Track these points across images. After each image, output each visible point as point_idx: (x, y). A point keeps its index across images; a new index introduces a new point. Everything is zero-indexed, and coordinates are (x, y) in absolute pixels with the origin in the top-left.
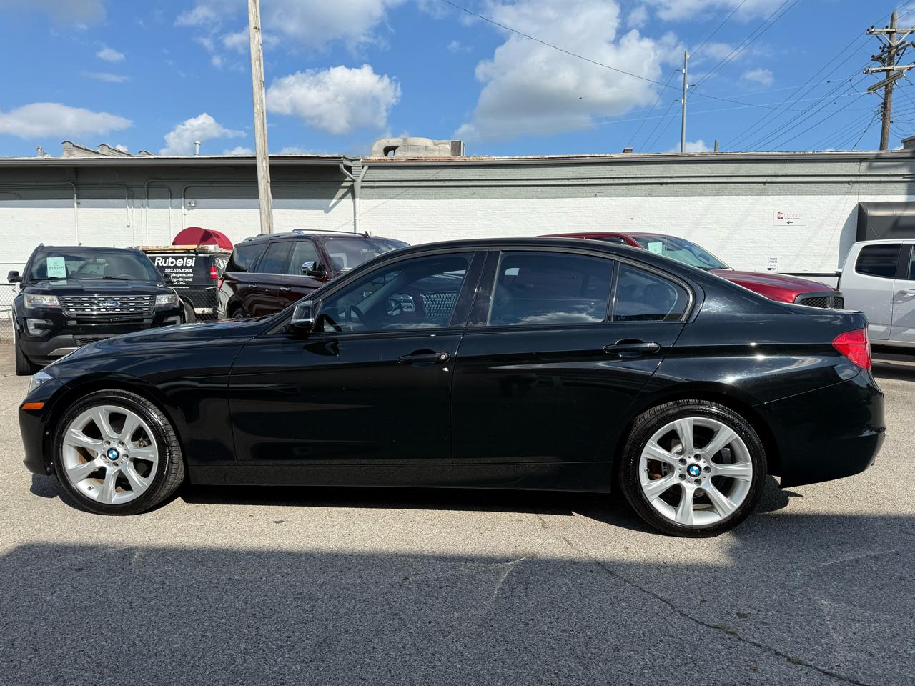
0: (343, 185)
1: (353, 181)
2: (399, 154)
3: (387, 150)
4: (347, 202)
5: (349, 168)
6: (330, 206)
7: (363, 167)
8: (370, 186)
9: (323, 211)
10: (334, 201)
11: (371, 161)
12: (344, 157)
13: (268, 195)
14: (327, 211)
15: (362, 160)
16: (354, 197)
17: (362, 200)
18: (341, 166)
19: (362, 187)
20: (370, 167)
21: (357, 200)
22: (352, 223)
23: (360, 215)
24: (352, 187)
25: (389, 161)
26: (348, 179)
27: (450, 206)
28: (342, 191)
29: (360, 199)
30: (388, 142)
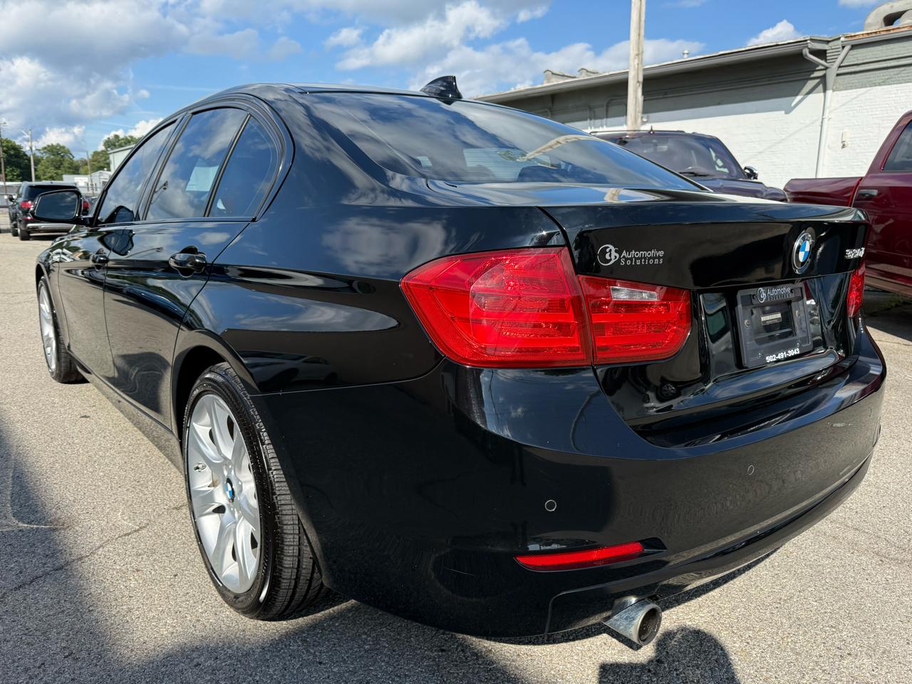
0: (812, 76)
1: (826, 68)
2: (904, 22)
3: (890, 20)
4: (817, 97)
5: (822, 54)
6: (793, 105)
7: (843, 47)
8: (851, 72)
9: (783, 112)
10: (799, 98)
11: (857, 38)
12: (811, 40)
14: (788, 110)
15: (842, 39)
16: (825, 90)
17: (836, 92)
18: (806, 51)
19: (838, 75)
20: (854, 47)
21: (829, 92)
22: (819, 123)
23: (830, 112)
24: (824, 77)
25: (883, 33)
26: (821, 67)
28: (811, 84)
29: (834, 90)
30: (892, 7)
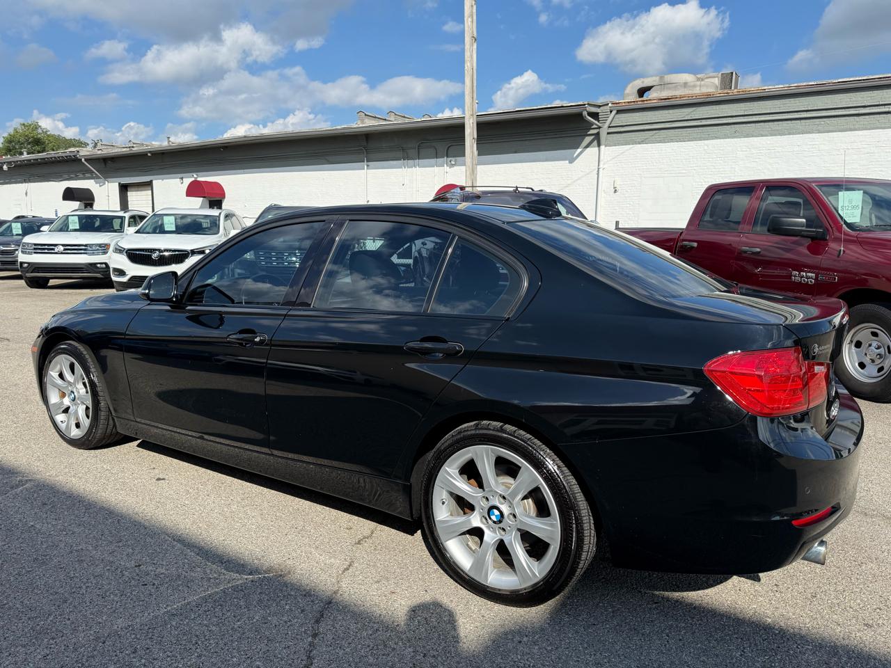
0: (589, 133)
1: (600, 128)
2: (652, 95)
3: (642, 92)
4: (593, 150)
5: (595, 116)
6: (575, 155)
7: (611, 112)
8: (619, 132)
9: (567, 162)
10: (579, 150)
11: (620, 105)
12: (588, 104)
13: (473, 152)
14: (572, 161)
15: (610, 105)
16: (599, 145)
17: (607, 147)
18: (585, 113)
19: (608, 133)
20: (619, 112)
21: (602, 147)
22: (596, 172)
23: (604, 164)
24: (598, 135)
25: (639, 103)
26: (595, 126)
27: (706, 148)
28: (588, 139)
29: (606, 146)
30: (643, 82)
